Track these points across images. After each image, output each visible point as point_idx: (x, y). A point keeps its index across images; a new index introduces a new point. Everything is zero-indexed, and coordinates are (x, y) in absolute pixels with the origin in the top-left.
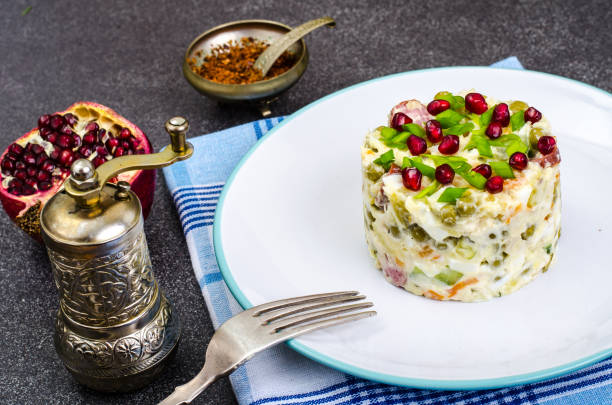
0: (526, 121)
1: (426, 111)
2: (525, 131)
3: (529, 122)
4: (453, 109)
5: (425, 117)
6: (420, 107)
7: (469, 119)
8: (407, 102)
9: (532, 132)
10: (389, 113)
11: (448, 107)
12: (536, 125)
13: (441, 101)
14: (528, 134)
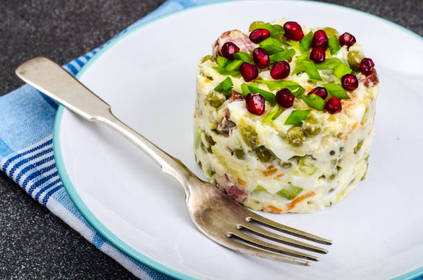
0: (342, 46)
1: (249, 40)
2: (342, 54)
3: (345, 47)
4: (273, 37)
5: (248, 45)
6: (242, 37)
7: (288, 45)
8: (229, 33)
9: (349, 55)
10: (213, 42)
11: (268, 35)
12: (351, 48)
13: (261, 30)
14: (346, 58)
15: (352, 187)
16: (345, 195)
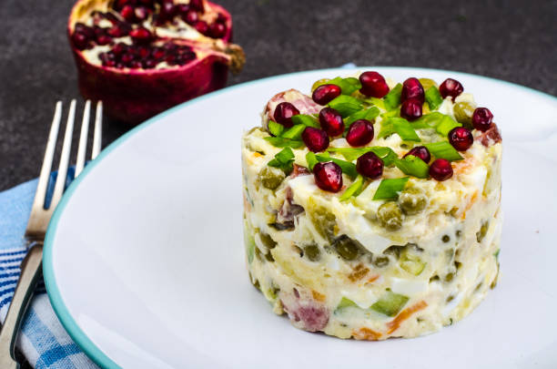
0: (444, 98)
1: (312, 102)
2: (446, 107)
3: (449, 98)
4: (345, 94)
5: (311, 108)
6: (303, 98)
7: (368, 104)
8: (283, 94)
9: (456, 109)
10: (262, 109)
11: (339, 92)
12: (458, 99)
13: (329, 86)
14: (452, 113)
15: (480, 296)
16: (471, 308)
